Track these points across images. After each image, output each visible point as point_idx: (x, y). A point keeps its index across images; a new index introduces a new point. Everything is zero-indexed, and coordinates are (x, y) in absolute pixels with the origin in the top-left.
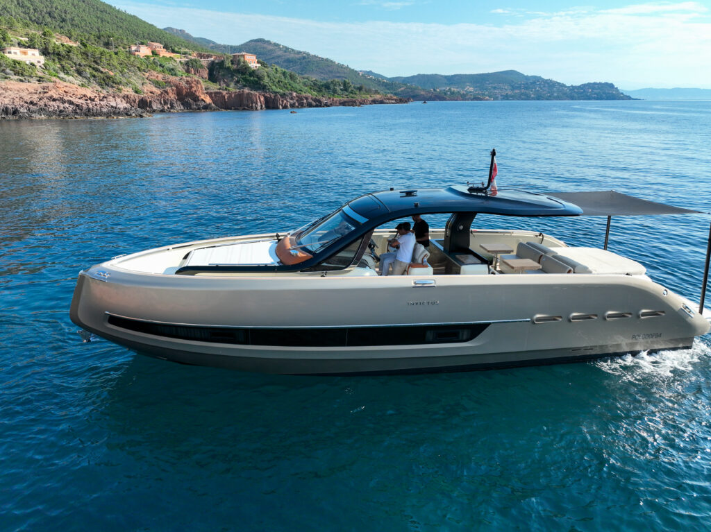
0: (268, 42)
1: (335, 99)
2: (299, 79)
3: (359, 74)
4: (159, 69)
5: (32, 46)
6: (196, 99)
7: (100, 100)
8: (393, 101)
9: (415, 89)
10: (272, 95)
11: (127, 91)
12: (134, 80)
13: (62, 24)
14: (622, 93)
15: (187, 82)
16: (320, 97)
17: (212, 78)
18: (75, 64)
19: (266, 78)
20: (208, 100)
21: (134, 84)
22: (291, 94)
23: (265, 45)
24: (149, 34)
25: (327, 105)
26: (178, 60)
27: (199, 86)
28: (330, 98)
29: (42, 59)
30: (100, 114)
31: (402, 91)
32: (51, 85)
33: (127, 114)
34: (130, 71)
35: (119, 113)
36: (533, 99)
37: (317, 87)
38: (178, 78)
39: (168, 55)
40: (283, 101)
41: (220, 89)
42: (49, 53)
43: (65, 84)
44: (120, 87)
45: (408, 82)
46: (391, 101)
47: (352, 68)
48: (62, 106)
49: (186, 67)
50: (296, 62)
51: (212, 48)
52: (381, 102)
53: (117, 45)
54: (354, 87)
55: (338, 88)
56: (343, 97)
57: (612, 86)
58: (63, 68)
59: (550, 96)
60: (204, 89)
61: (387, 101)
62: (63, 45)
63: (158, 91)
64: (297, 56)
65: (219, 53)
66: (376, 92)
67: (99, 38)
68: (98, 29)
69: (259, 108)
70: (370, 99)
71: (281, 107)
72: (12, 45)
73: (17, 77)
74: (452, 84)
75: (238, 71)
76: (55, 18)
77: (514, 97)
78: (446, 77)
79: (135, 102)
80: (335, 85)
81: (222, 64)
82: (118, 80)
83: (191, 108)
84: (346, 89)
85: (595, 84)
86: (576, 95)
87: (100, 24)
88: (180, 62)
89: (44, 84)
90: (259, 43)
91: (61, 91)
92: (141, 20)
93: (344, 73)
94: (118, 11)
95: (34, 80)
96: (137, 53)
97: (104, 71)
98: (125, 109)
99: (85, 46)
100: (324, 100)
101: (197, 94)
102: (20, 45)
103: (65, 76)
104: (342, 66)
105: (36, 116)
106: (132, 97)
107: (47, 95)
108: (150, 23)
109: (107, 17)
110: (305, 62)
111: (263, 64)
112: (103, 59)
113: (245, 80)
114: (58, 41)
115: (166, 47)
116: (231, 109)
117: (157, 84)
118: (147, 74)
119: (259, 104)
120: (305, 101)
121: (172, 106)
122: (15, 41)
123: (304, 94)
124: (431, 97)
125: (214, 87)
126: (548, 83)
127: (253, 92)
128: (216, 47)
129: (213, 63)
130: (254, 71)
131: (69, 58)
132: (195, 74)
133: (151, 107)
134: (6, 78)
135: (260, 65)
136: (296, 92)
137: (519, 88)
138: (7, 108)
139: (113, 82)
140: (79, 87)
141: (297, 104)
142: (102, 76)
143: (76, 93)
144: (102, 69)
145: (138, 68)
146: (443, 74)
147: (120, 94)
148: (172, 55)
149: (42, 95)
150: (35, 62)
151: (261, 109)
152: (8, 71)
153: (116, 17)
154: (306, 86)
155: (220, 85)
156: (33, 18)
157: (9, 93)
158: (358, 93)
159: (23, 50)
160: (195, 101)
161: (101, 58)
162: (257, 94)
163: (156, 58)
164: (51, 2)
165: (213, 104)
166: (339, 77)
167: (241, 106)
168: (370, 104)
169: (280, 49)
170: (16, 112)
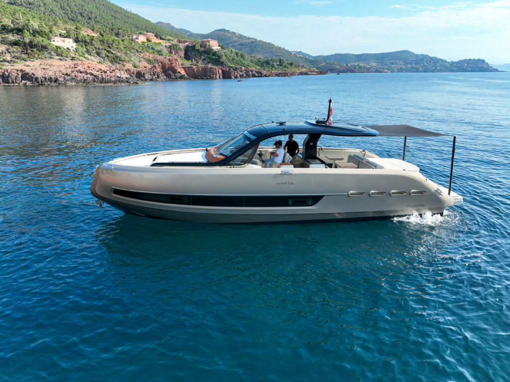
0: (228, 31)
1: (273, 72)
2: (247, 56)
3: (292, 53)
4: (151, 51)
5: (68, 37)
6: (175, 71)
7: (111, 72)
8: (315, 73)
9: (332, 64)
10: (228, 69)
11: (129, 66)
12: (134, 59)
13: (88, 21)
14: (491, 67)
15: (169, 60)
16: (262, 70)
17: (187, 57)
18: (95, 48)
19: (224, 56)
20: (183, 72)
21: (133, 62)
22: (241, 68)
23: (226, 34)
24: (145, 27)
25: (266, 76)
26: (164, 44)
27: (177, 63)
28: (269, 71)
29: (74, 45)
30: (110, 82)
31: (322, 66)
32: (79, 62)
33: (127, 82)
34: (131, 52)
35: (122, 81)
36: (421, 72)
37: (260, 63)
38: (163, 57)
39: (158, 41)
40: (234, 73)
41: (191, 65)
42: (79, 41)
43: (88, 61)
44: (124, 63)
45: (328, 59)
46: (313, 73)
47: (287, 49)
48: (86, 76)
49: (169, 50)
50: (247, 45)
51: (189, 35)
52: (306, 74)
53: (124, 35)
54: (287, 63)
55: (275, 64)
56: (278, 70)
57: (483, 61)
58: (88, 51)
59: (434, 70)
60: (181, 64)
61: (311, 73)
62: (88, 35)
63: (149, 66)
64: (248, 41)
65: (193, 39)
66: (303, 66)
67: (112, 30)
68: (112, 24)
69: (218, 78)
70: (298, 71)
71: (233, 77)
72: (55, 36)
73: (58, 57)
74: (360, 60)
75: (205, 52)
76: (84, 17)
77: (407, 71)
78: (356, 56)
79: (133, 73)
80: (273, 62)
81: (194, 46)
82: (123, 59)
83: (171, 78)
85: (470, 60)
86: (454, 68)
87: (114, 21)
88: (165, 46)
89: (75, 62)
90: (222, 32)
91: (85, 67)
92: (141, 17)
93: (281, 53)
94: (126, 11)
95: (69, 59)
96: (136, 40)
97: (114, 53)
98: (127, 78)
99: (102, 36)
100: (264, 72)
101: (175, 68)
102: (61, 35)
103: (89, 57)
104: (280, 48)
105: (69, 83)
106: (132, 70)
107: (76, 69)
108: (147, 19)
109: (118, 16)
110: (253, 45)
111: (222, 47)
112: (114, 45)
113: (210, 58)
114: (86, 32)
115: (156, 36)
116: (198, 79)
117: (149, 61)
118: (142, 55)
119: (218, 75)
120: (251, 73)
121: (158, 77)
122: (58, 33)
123: (250, 68)
124: (344, 70)
125: (188, 63)
126: (433, 60)
127: (214, 67)
128: (192, 35)
129: (188, 46)
130: (216, 52)
131: (92, 44)
132: (175, 54)
133: (144, 77)
134: (51, 58)
135: (220, 48)
136: (244, 66)
137: (411, 63)
138: (51, 78)
139: (120, 60)
140: (97, 64)
141: (245, 75)
142: (113, 56)
143: (95, 68)
144: (113, 51)
145: (137, 50)
146: (353, 53)
147: (124, 68)
148: (160, 41)
149: (73, 69)
150: (70, 47)
151: (219, 78)
152: (52, 53)
153: (125, 15)
154: (253, 63)
155: (192, 62)
156: (70, 17)
157: (53, 68)
158: (289, 67)
159: (62, 39)
160: (174, 73)
161: (112, 44)
162: (217, 68)
163: (149, 43)
164: (82, 6)
165: (186, 75)
166: (277, 56)
167: (205, 76)
168: (298, 75)
169: (236, 36)
170: (56, 80)
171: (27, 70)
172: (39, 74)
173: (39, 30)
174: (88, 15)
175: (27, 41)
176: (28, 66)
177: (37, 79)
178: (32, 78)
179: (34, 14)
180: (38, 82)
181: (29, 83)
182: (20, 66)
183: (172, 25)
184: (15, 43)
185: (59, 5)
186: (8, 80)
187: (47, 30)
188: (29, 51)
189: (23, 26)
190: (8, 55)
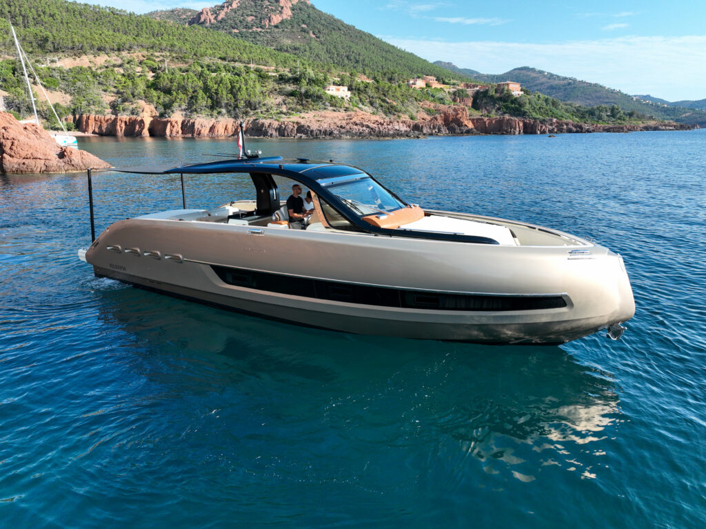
0: (533, 70)
1: (599, 125)
2: (561, 104)
3: (632, 99)
4: (431, 99)
5: (342, 84)
6: (460, 124)
7: (387, 125)
8: (671, 128)
10: (532, 121)
11: (405, 117)
12: (411, 108)
15: (455, 110)
16: (582, 123)
17: (475, 106)
18: (369, 96)
19: (527, 105)
20: (471, 126)
21: (411, 112)
22: (551, 120)
23: (529, 73)
24: (422, 69)
25: (588, 131)
26: (447, 90)
27: (464, 113)
28: (593, 125)
29: (349, 94)
30: (387, 135)
31: (687, 117)
32: (353, 113)
33: (407, 136)
34: (408, 101)
35: (401, 134)
37: (581, 114)
38: (447, 106)
39: (439, 86)
40: (541, 127)
41: (481, 116)
42: (353, 89)
43: (363, 113)
44: (400, 114)
45: (698, 107)
46: (667, 128)
47: (625, 93)
48: (361, 129)
49: (453, 97)
50: (559, 88)
51: (476, 78)
52: (656, 129)
53: (398, 80)
54: (624, 113)
55: (604, 114)
56: (608, 123)
58: (361, 100)
60: (468, 116)
61: (664, 127)
62: (363, 82)
63: (428, 118)
64: (562, 82)
65: (485, 83)
66: (651, 118)
67: (385, 74)
69: (517, 133)
70: (642, 125)
71: (539, 132)
72: (330, 84)
73: (332, 108)
75: (500, 99)
79: (410, 127)
80: (601, 111)
81: (487, 91)
82: (399, 109)
83: (455, 133)
84: (613, 116)
87: (384, 63)
88: (449, 92)
89: (349, 113)
90: (522, 71)
91: (360, 118)
92: (416, 57)
93: (615, 99)
95: (342, 110)
96: (413, 86)
97: (389, 102)
99: (378, 82)
100: (586, 127)
101: (461, 120)
102: (334, 84)
103: (363, 107)
104: (613, 92)
105: (344, 136)
106: (409, 123)
107: (352, 121)
109: (390, 56)
110: (570, 87)
111: (526, 92)
112: (390, 92)
113: (507, 107)
114: (361, 79)
115: (438, 80)
116: (490, 134)
117: (429, 112)
118: (421, 104)
119: (518, 129)
120: (565, 127)
121: (440, 131)
122: (331, 81)
123: (564, 120)
125: (477, 114)
127: (513, 118)
128: (479, 76)
129: (478, 92)
130: (516, 99)
132: (460, 102)
133: (422, 130)
134: (325, 109)
135: (522, 93)
136: (557, 118)
138: (326, 131)
139: (395, 111)
140: (372, 115)
142: (387, 105)
143: (370, 119)
144: (388, 100)
145: (415, 98)
147: (399, 120)
148: (443, 86)
149: (348, 121)
150: (344, 96)
151: (519, 133)
152: (327, 103)
153: (397, 55)
154: (568, 112)
155: (482, 112)
156: (336, 61)
157: (327, 119)
158: (627, 119)
159: (337, 87)
160: (459, 126)
161: (388, 91)
162: (516, 119)
163: (429, 89)
164: (350, 47)
165: (474, 129)
166: (606, 103)
167: (500, 131)
168: (641, 130)
169: (545, 76)
170: (331, 133)
171: (303, 122)
172: (314, 127)
173: (314, 79)
174: (355, 58)
175: (303, 90)
176: (303, 118)
177: (312, 131)
178: (308, 131)
180: (313, 136)
181: (304, 136)
182: (295, 118)
183: (454, 64)
184: (292, 94)
185: (325, 48)
186: (284, 133)
187: (321, 76)
188: (304, 102)
189: (301, 75)
190: (284, 106)
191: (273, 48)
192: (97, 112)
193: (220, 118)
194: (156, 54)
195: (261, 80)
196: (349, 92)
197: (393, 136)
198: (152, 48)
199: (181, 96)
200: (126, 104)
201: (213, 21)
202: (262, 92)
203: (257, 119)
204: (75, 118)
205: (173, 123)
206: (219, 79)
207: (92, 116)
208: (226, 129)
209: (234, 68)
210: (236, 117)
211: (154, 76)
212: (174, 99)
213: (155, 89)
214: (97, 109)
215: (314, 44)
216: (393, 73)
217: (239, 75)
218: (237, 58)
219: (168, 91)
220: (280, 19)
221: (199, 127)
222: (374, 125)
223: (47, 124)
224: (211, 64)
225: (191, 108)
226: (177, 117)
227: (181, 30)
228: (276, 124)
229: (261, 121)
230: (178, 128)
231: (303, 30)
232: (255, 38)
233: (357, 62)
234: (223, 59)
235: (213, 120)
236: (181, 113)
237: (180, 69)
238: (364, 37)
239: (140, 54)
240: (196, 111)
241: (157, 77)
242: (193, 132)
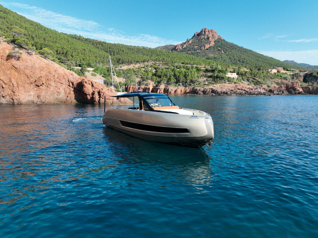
4: (279, 78)
5: (234, 72)
6: (295, 89)
7: (255, 89)
11: (265, 86)
12: (268, 82)
15: (292, 83)
17: (305, 81)
18: (247, 77)
20: (301, 90)
21: (268, 84)
24: (276, 64)
26: (289, 74)
27: (298, 84)
29: (237, 76)
32: (238, 84)
33: (264, 94)
34: (267, 79)
35: (261, 94)
38: (288, 81)
39: (284, 72)
41: (308, 85)
42: (239, 74)
43: (243, 84)
44: (262, 85)
48: (241, 91)
49: (292, 77)
51: (307, 67)
53: (263, 70)
58: (243, 79)
60: (299, 85)
62: (244, 71)
63: (277, 87)
65: (311, 70)
67: (256, 67)
73: (228, 82)
81: (312, 74)
82: (262, 83)
83: (291, 94)
87: (257, 62)
89: (236, 84)
91: (241, 87)
92: (274, 59)
95: (233, 83)
96: (270, 72)
98: (264, 92)
99: (252, 71)
101: (296, 87)
102: (230, 72)
103: (243, 82)
105: (233, 95)
106: (266, 89)
107: (237, 88)
109: (260, 59)
115: (284, 69)
116: (312, 94)
117: (278, 84)
118: (274, 80)
121: (283, 92)
122: (229, 71)
125: (305, 85)
128: (309, 66)
129: (306, 74)
131: (245, 75)
132: (296, 79)
133: (273, 92)
134: (225, 83)
138: (224, 92)
139: (260, 83)
140: (247, 85)
142: (256, 81)
143: (246, 87)
144: (256, 79)
145: (271, 78)
147: (262, 88)
148: (286, 72)
149: (235, 88)
150: (234, 77)
152: (226, 80)
153: (264, 59)
155: (308, 84)
156: (233, 62)
157: (225, 87)
159: (231, 73)
160: (294, 90)
161: (257, 75)
163: (279, 73)
164: (240, 56)
165: (303, 92)
170: (227, 93)
171: (214, 88)
172: (219, 90)
173: (221, 70)
174: (243, 61)
175: (215, 75)
176: (214, 87)
177: (218, 92)
178: (216, 92)
179: (217, 63)
180: (218, 94)
181: (214, 94)
182: (211, 87)
183: (295, 61)
184: (210, 77)
185: (228, 57)
186: (205, 93)
187: (224, 69)
188: (216, 80)
189: (215, 69)
190: (207, 82)
191: (205, 58)
192: (133, 85)
193: (179, 87)
194: (157, 63)
195: (197, 71)
196: (237, 75)
197: (257, 94)
198: (156, 60)
199: (165, 78)
200: (144, 82)
201: (181, 49)
202: (198, 76)
203: (194, 87)
204: (125, 87)
205: (161, 89)
206: (180, 71)
207: (131, 86)
208: (181, 91)
209: (187, 67)
210: (186, 87)
211: (155, 71)
212: (162, 79)
213: (155, 76)
214: (133, 84)
215: (224, 55)
216: (260, 67)
217: (188, 70)
218: (189, 63)
219: (160, 77)
220: (209, 46)
221: (171, 90)
222: (248, 90)
223: (116, 89)
224: (178, 66)
225: (168, 83)
226: (162, 87)
227: (168, 53)
228: (202, 89)
229: (196, 88)
230: (162, 91)
231: (219, 50)
232: (198, 54)
233: (243, 62)
234: (183, 63)
235: (176, 88)
236: (164, 85)
237: (166, 68)
238: (247, 51)
239: (151, 63)
240: (170, 84)
241: (156, 71)
242: (168, 93)
